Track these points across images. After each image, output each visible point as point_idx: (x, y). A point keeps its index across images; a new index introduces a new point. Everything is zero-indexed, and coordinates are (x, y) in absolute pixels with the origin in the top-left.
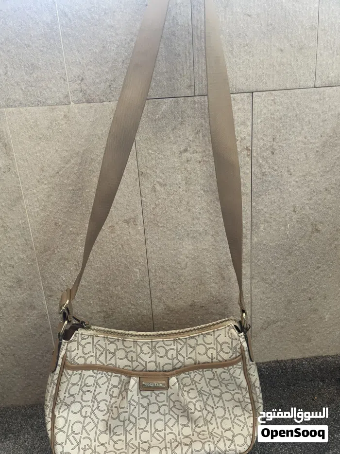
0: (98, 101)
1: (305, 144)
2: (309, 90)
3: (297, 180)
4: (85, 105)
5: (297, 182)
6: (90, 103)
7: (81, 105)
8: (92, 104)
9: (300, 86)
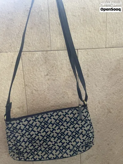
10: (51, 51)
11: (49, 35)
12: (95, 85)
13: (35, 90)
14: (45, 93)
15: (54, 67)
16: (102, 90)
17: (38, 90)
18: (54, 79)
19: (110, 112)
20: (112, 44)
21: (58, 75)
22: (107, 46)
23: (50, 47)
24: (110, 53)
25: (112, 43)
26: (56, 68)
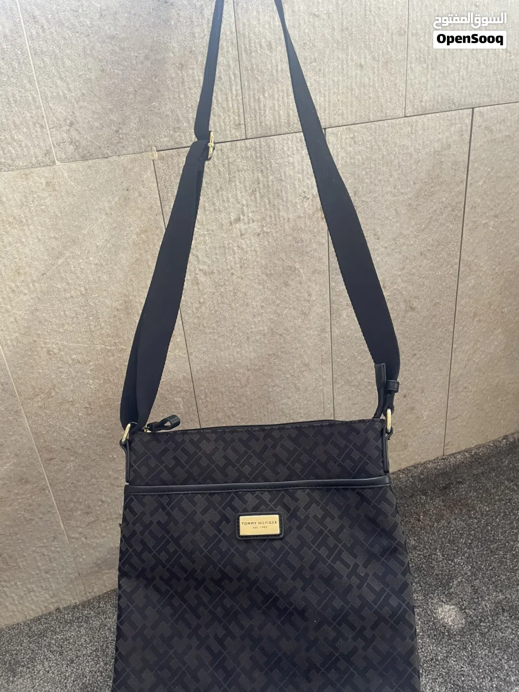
0: (100, 157)
1: (395, 196)
2: (398, 121)
3: (386, 245)
4: (80, 165)
5: (386, 248)
6: (87, 160)
7: (74, 165)
8: (90, 161)
9: (386, 116)
10: (247, 141)
11: (239, 87)
12: (375, 235)
13: (205, 274)
14: (234, 277)
15: (258, 194)
16: (393, 250)
17: (213, 273)
18: (258, 231)
19: (412, 309)
20: (423, 104)
21: (271, 217)
22: (409, 111)
23: (244, 127)
24: (416, 131)
25: (421, 101)
26: (262, 197)
